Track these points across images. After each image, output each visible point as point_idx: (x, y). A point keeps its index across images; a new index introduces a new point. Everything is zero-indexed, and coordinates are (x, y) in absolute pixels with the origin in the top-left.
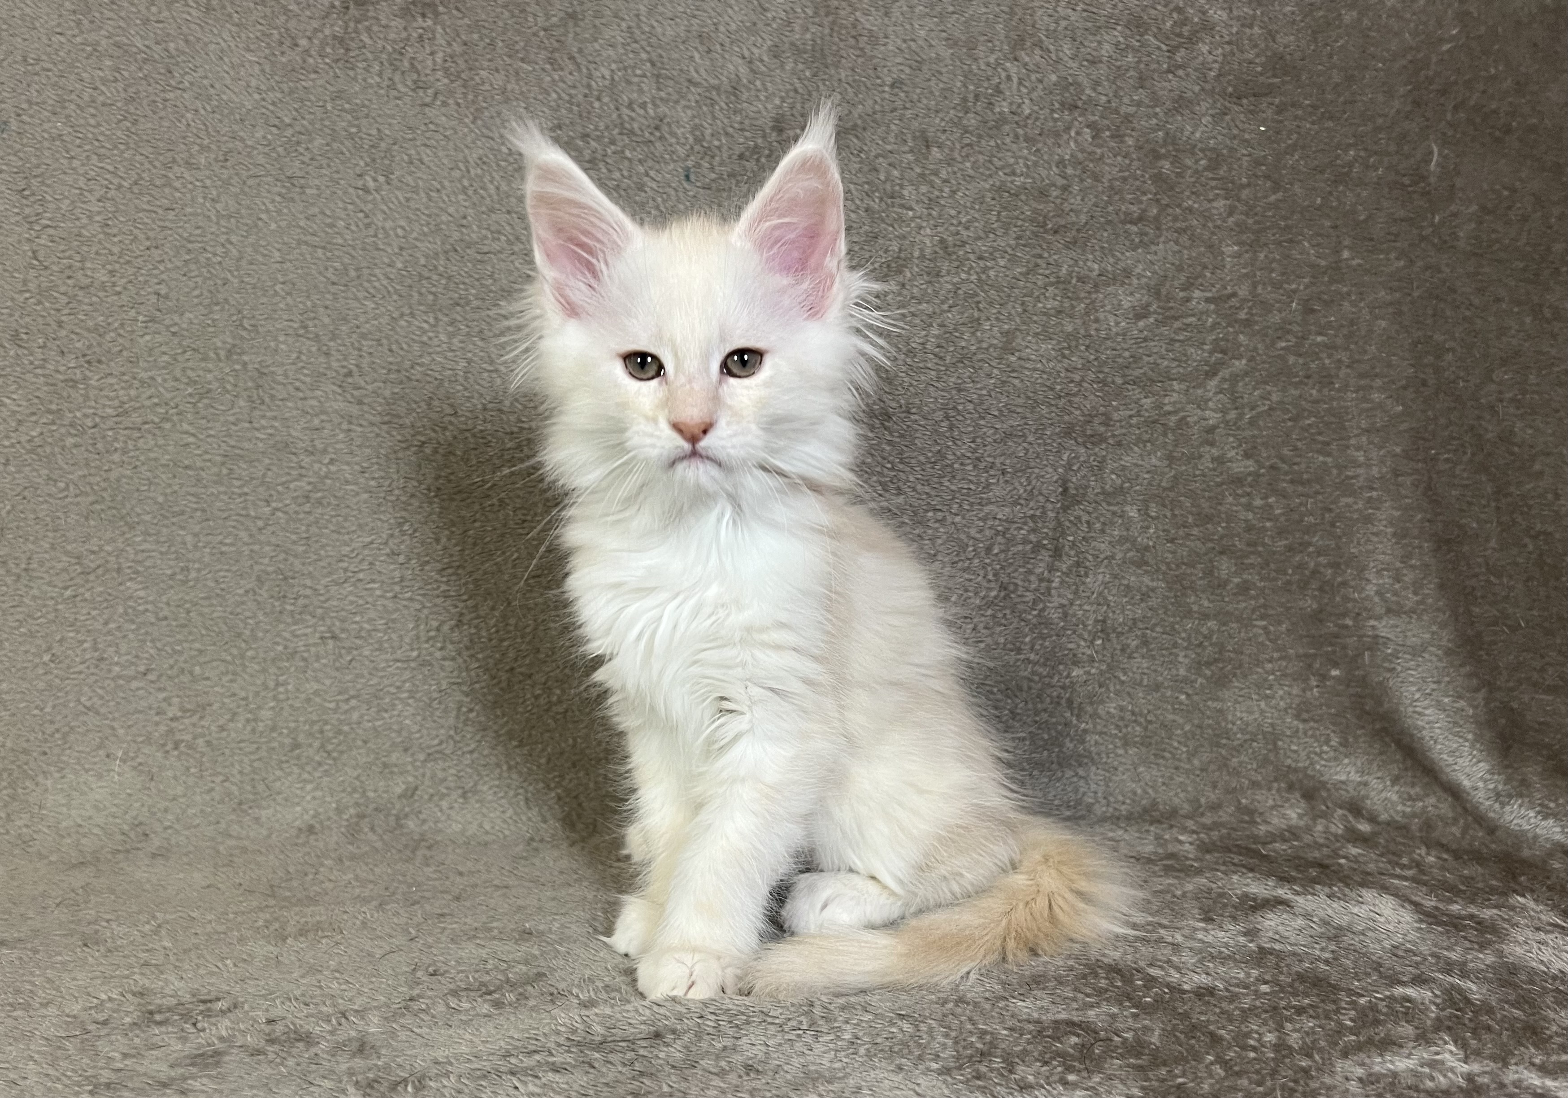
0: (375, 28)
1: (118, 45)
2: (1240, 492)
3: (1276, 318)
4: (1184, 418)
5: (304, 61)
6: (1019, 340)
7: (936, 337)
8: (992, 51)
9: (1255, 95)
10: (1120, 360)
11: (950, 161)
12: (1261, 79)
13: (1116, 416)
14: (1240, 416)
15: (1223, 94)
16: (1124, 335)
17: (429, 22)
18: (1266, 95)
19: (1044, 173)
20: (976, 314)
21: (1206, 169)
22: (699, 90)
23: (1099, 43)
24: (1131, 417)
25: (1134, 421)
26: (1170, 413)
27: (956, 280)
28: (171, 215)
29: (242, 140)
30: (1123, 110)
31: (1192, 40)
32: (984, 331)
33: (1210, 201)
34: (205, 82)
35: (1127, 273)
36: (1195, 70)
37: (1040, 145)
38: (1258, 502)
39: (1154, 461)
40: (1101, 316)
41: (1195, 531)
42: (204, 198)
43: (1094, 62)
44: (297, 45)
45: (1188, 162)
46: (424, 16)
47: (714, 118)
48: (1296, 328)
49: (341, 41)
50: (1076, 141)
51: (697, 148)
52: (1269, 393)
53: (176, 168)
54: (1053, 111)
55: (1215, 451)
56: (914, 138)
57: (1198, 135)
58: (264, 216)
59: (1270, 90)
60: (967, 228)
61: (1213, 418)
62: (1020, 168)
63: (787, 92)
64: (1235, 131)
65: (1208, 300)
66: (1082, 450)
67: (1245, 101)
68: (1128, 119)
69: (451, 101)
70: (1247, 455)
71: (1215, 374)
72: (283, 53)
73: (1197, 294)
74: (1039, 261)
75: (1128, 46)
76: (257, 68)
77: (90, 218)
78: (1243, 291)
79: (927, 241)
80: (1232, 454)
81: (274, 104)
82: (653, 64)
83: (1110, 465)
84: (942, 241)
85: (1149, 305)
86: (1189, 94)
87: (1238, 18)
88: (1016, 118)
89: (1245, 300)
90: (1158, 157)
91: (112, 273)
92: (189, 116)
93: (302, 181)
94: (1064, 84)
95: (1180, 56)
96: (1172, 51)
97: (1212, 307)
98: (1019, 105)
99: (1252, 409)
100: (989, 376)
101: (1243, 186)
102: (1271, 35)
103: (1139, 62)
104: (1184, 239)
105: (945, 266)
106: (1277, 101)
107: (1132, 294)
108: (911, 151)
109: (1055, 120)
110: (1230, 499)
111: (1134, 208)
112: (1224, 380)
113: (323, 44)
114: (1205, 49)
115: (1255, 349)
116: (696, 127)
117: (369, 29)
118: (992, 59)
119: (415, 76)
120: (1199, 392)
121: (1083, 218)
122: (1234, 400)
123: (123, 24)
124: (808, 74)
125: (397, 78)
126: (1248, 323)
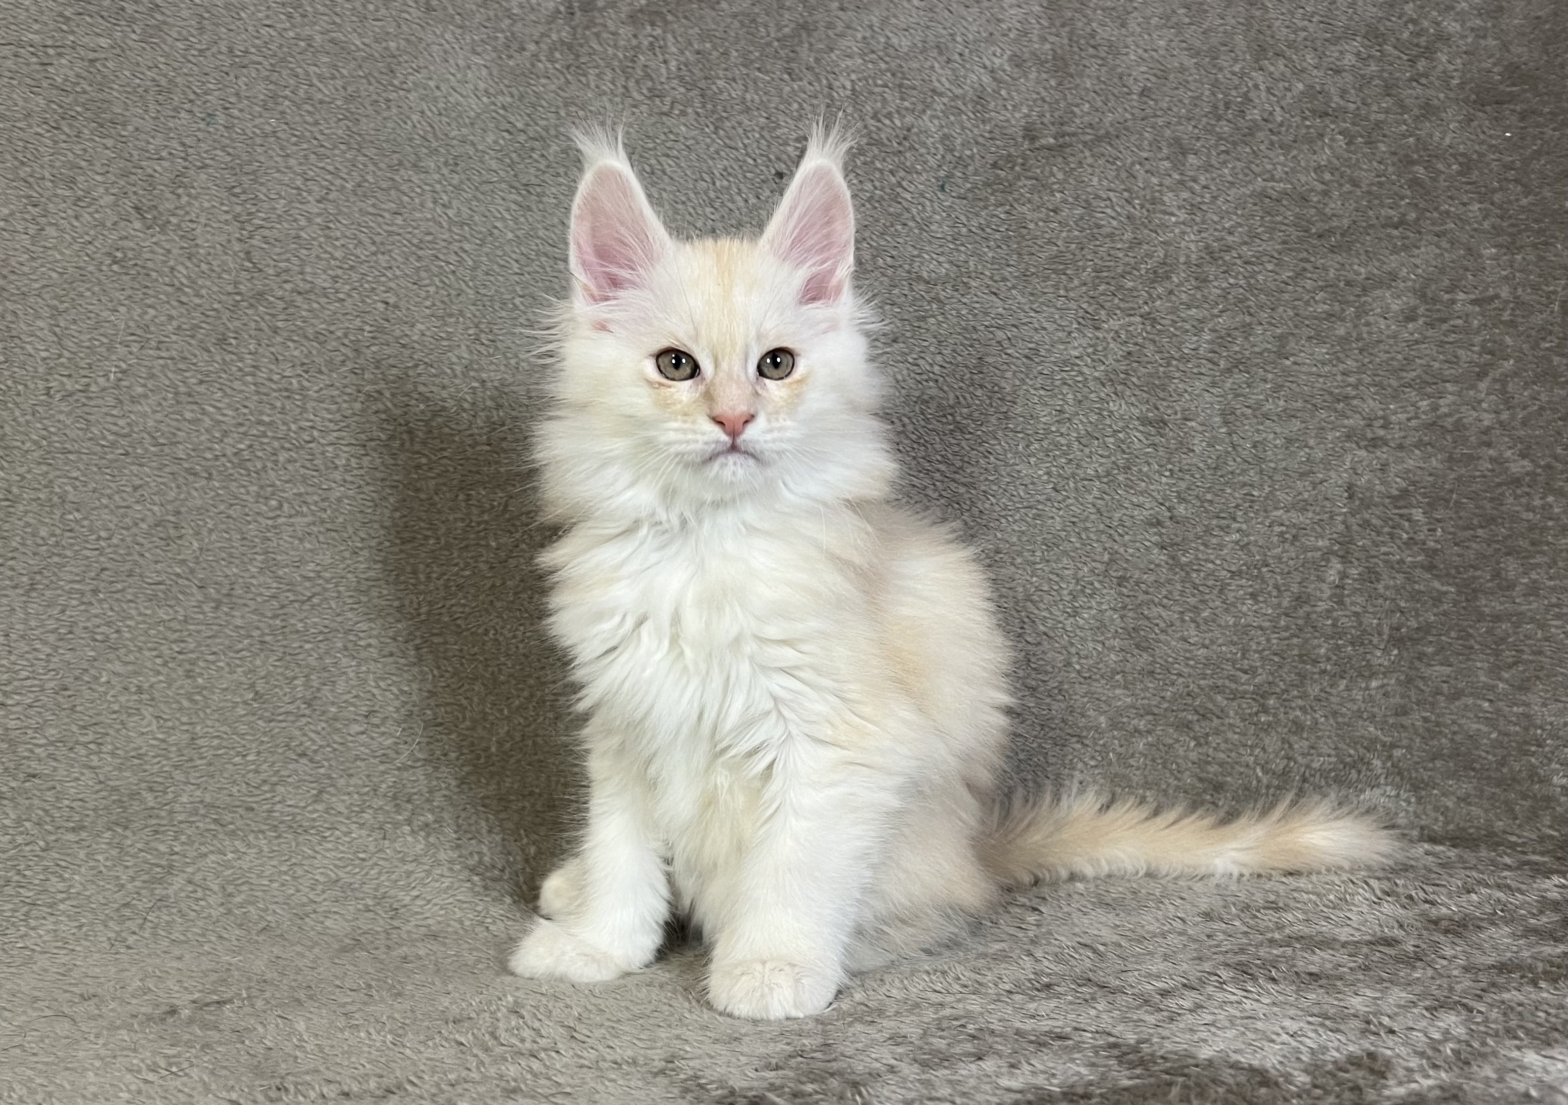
0: (605, 35)
1: (332, 41)
2: (1519, 492)
3: (1538, 319)
4: (1461, 419)
5: (533, 65)
6: (1292, 345)
7: (1208, 342)
8: (1236, 60)
9: (1497, 103)
10: (1395, 363)
11: (1208, 167)
12: (1501, 87)
13: (1393, 418)
14: (1513, 417)
15: (1466, 101)
16: (1395, 337)
17: (658, 31)
18: (1509, 102)
19: (1303, 179)
20: (1248, 319)
21: (1460, 173)
22: (945, 100)
23: (1341, 52)
24: (1409, 420)
25: (1414, 423)
26: (1446, 415)
27: (1225, 285)
28: (399, 220)
29: (473, 144)
30: (1373, 117)
31: (1429, 52)
32: (1257, 335)
33: (1464, 204)
34: (432, 84)
35: (1394, 276)
36: (1438, 78)
37: (1295, 152)
38: (1537, 502)
39: (1434, 463)
40: (1371, 319)
41: (1480, 532)
42: (435, 202)
43: (1338, 71)
44: (524, 49)
45: (1440, 166)
46: (653, 24)
47: (963, 128)
48: (1556, 329)
49: (570, 48)
50: (1331, 148)
51: (949, 157)
52: (1539, 393)
53: (402, 172)
54: (1306, 119)
55: (1491, 452)
56: (1170, 145)
57: (1447, 141)
58: (498, 224)
59: (1512, 98)
60: (1231, 233)
61: (1488, 420)
62: (1279, 173)
63: (1035, 101)
64: (1482, 136)
65: (1474, 302)
66: (1363, 453)
67: (1488, 108)
68: (1378, 125)
69: (690, 110)
70: (1523, 456)
71: (1486, 374)
72: (510, 57)
73: (1461, 296)
74: (1308, 266)
75: (1370, 56)
76: (484, 72)
77: (309, 220)
78: (1505, 292)
79: (1193, 247)
80: (1509, 453)
81: (504, 107)
82: (893, 75)
83: (1393, 469)
84: (1207, 247)
85: (1414, 309)
86: (1436, 102)
87: (1472, 29)
88: (1270, 126)
89: (1507, 302)
90: (1413, 163)
91: (335, 278)
92: (415, 117)
93: (538, 189)
94: (1311, 93)
95: (1422, 65)
96: (1413, 61)
97: (1477, 309)
98: (1271, 114)
99: (1524, 408)
100: (1265, 381)
101: (1494, 191)
102: (1505, 47)
103: (1383, 70)
104: (1445, 244)
105: (1211, 270)
106: (1518, 108)
107: (1399, 297)
108: (1168, 158)
109: (1308, 127)
110: (1511, 500)
111: (1392, 212)
112: (1495, 380)
113: (552, 50)
114: (1444, 59)
115: (1521, 350)
116: (946, 137)
117: (597, 35)
118: (1237, 68)
119: (650, 84)
120: (1472, 393)
121: (1346, 222)
122: (1506, 401)
123: (338, 20)
124: (1053, 83)
125: (631, 84)
126: (1512, 324)
